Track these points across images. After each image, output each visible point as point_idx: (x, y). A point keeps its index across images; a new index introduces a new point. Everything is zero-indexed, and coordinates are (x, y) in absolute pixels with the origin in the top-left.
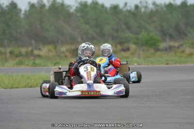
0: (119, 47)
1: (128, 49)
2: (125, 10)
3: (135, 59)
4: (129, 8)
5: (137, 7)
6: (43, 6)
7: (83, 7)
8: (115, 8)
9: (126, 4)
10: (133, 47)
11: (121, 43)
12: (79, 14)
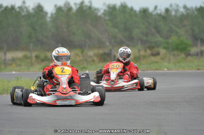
0: (149, 52)
1: (158, 54)
2: (155, 13)
3: (166, 64)
4: (159, 12)
5: (167, 10)
6: (70, 9)
7: (112, 10)
8: (145, 11)
9: (156, 7)
10: (163, 51)
11: (151, 48)
12: (107, 18)
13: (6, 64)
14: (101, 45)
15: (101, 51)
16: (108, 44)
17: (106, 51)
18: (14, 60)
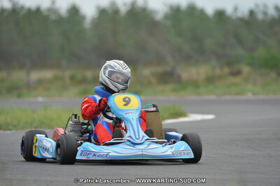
0: (226, 70)
3: (250, 87)
5: (252, 13)
6: (116, 11)
7: (175, 12)
8: (220, 14)
9: (236, 9)
10: (246, 69)
12: (169, 23)
15: (160, 69)
16: (169, 59)
18: (40, 82)
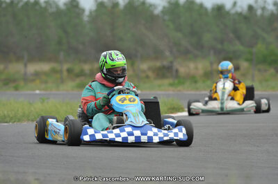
1: (237, 68)
2: (233, 12)
4: (239, 9)
5: (250, 8)
6: (116, 5)
7: (173, 9)
8: (219, 9)
9: (235, 4)
10: (244, 65)
12: (166, 17)
13: (26, 79)
14: (158, 54)
15: (158, 64)
16: (167, 53)
17: (166, 63)
18: (37, 74)
